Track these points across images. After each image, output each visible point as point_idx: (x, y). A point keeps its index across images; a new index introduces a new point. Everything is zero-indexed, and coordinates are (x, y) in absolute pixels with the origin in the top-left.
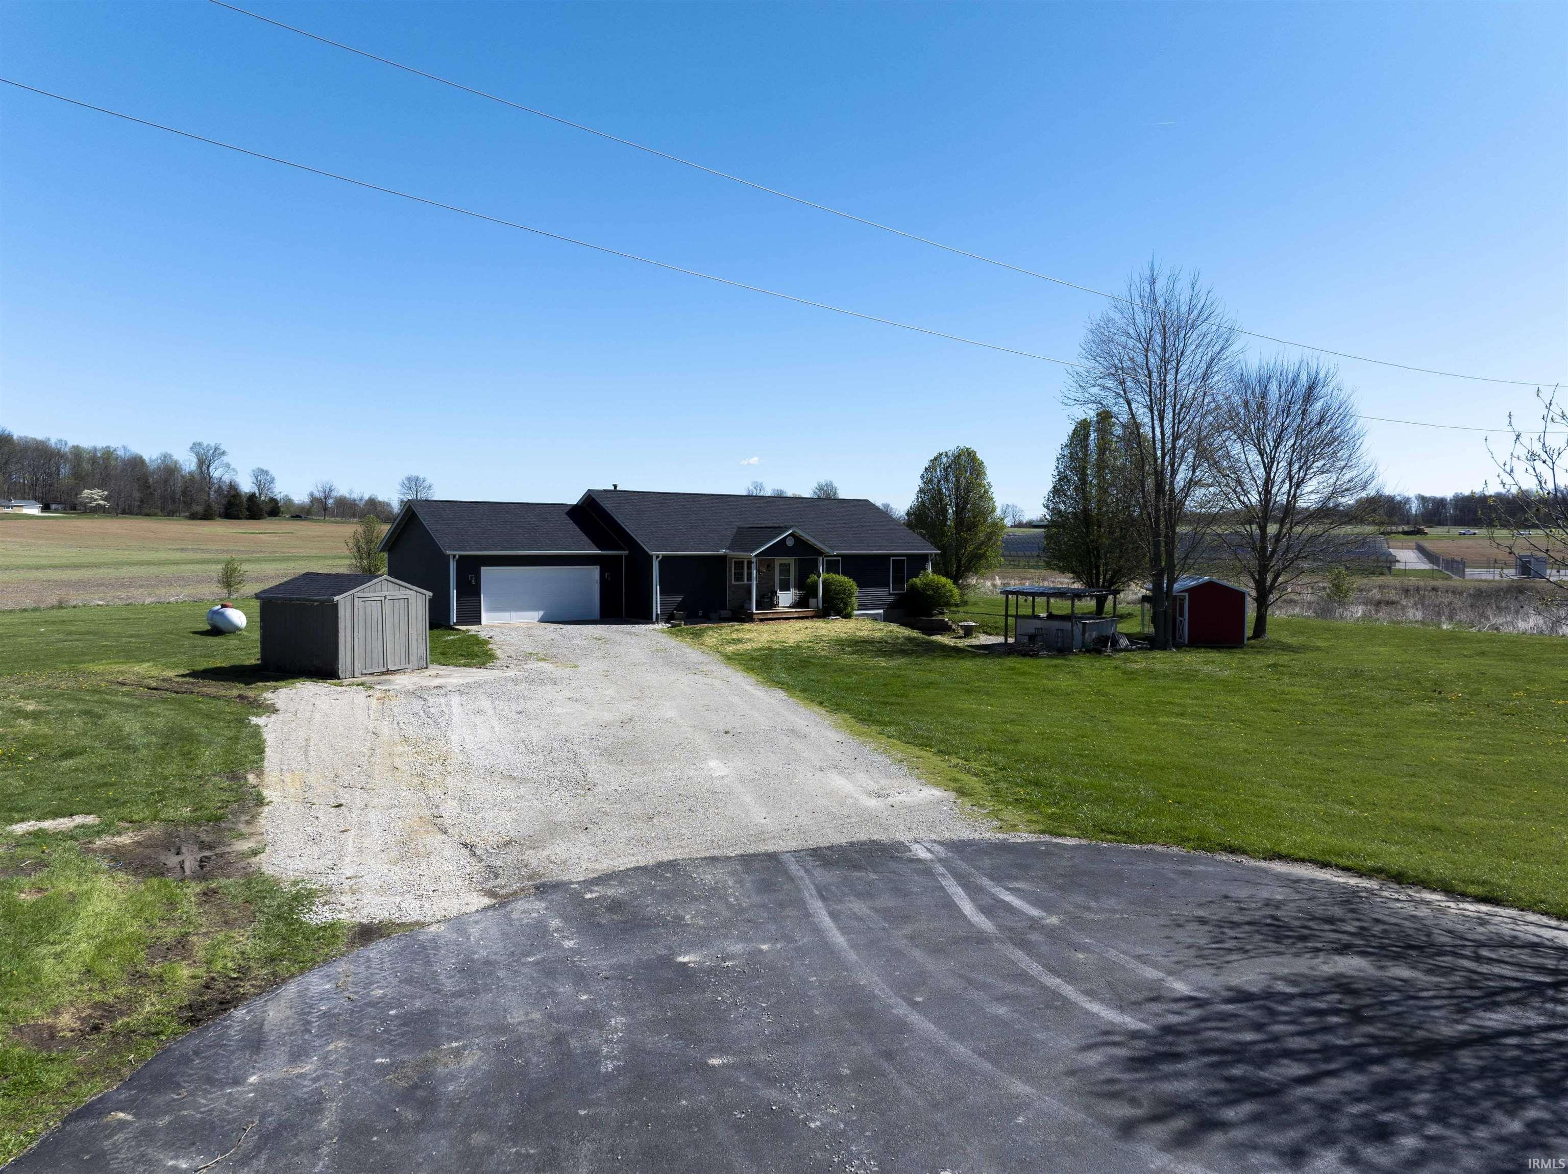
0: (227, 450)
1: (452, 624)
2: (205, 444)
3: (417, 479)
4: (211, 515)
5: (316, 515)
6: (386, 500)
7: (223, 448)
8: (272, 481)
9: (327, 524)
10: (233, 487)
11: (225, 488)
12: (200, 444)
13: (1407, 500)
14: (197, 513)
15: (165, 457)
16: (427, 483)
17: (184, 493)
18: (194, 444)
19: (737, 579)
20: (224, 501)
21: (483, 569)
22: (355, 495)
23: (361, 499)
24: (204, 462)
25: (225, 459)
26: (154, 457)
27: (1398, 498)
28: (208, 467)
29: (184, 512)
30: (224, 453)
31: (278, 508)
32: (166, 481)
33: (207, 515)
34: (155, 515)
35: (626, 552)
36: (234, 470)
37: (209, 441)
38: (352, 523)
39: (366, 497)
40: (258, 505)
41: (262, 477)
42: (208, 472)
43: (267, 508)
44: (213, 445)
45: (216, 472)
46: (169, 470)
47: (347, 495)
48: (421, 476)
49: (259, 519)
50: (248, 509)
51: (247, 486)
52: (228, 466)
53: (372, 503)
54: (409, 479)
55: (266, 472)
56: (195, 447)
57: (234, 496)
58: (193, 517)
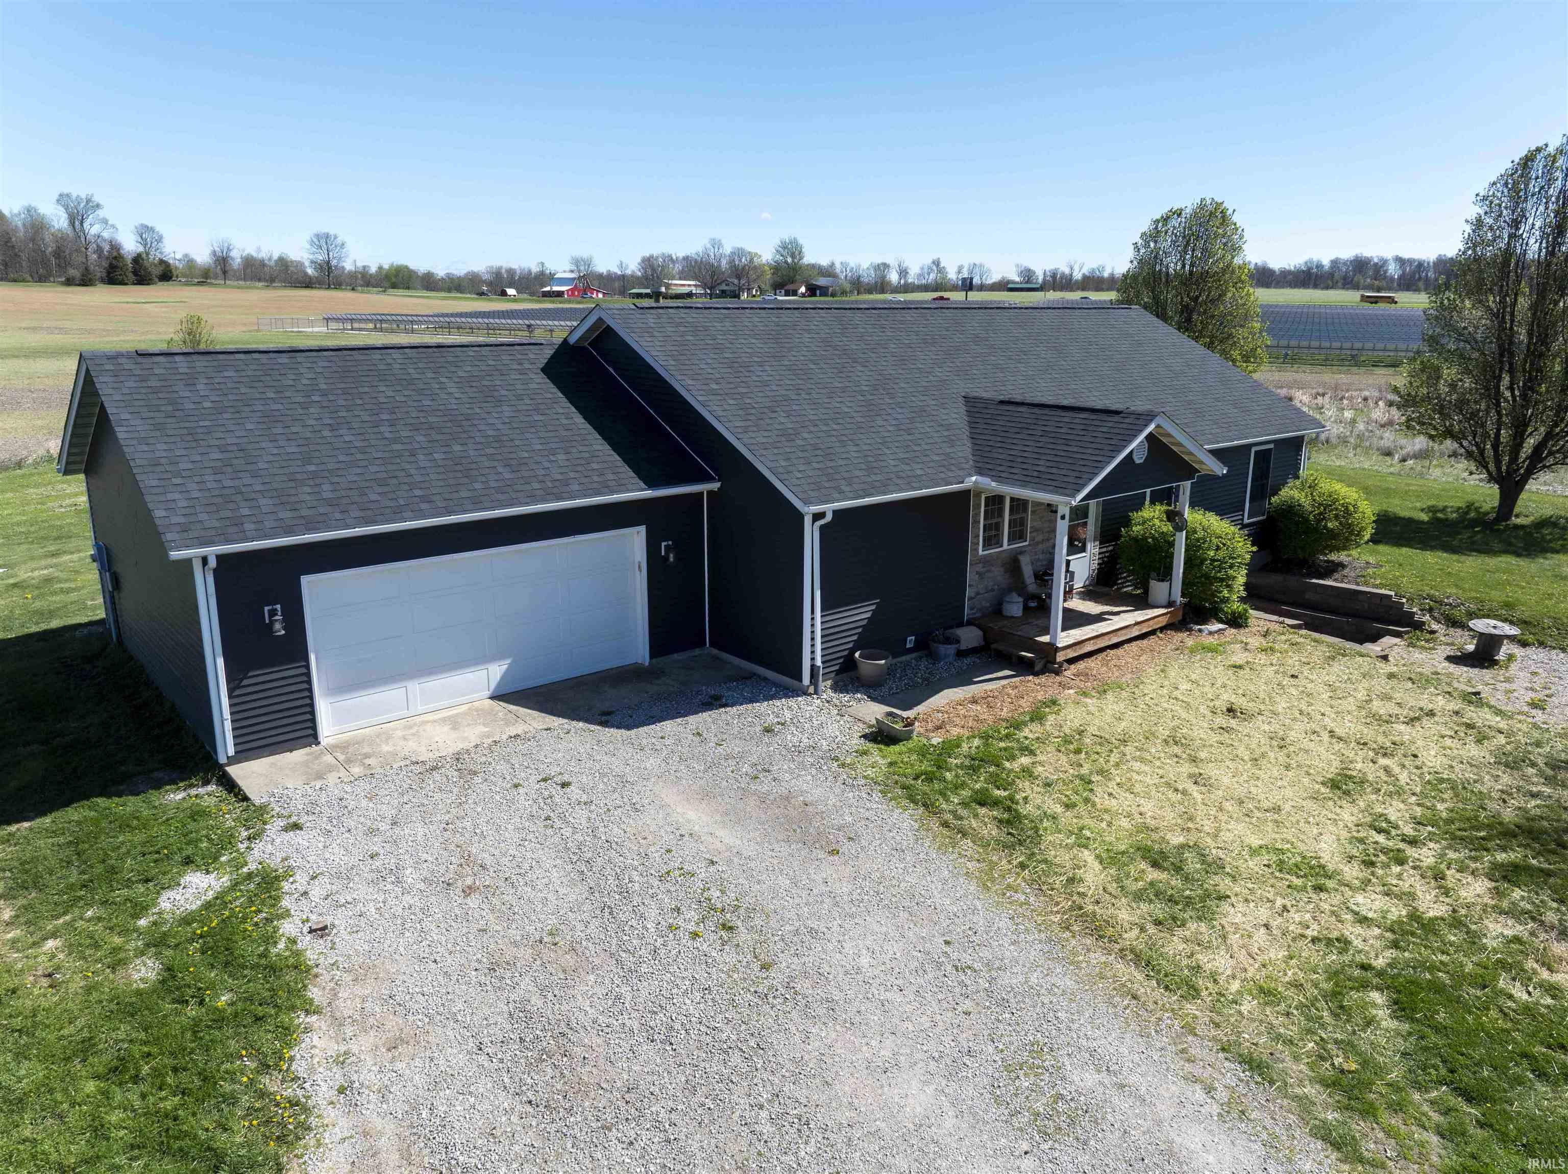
0: (101, 202)
1: (222, 760)
2: (74, 195)
3: (327, 236)
4: (90, 280)
5: (216, 278)
6: (299, 259)
7: (96, 199)
8: (160, 240)
9: (228, 290)
10: (115, 247)
11: (107, 248)
12: (68, 195)
13: (1385, 262)
14: (73, 279)
15: (28, 211)
16: (339, 240)
17: (58, 253)
18: (61, 195)
19: (988, 543)
20: (105, 264)
21: (305, 580)
22: (263, 255)
23: (270, 259)
24: (76, 218)
25: (101, 213)
26: (16, 211)
27: (1376, 260)
28: (82, 223)
29: (60, 276)
30: (98, 206)
31: (171, 271)
32: (33, 240)
33: (86, 281)
34: (24, 280)
35: (715, 486)
36: (113, 226)
37: (79, 190)
38: (258, 288)
39: (276, 256)
40: (146, 269)
41: (145, 232)
42: (83, 230)
43: (156, 271)
44: (83, 196)
45: (93, 229)
46: (37, 226)
47: (254, 254)
48: (332, 232)
49: (148, 284)
50: (135, 273)
51: (130, 245)
52: (105, 221)
53: (283, 262)
54: (318, 236)
55: (151, 230)
56: (63, 199)
57: (115, 258)
58: (69, 282)
